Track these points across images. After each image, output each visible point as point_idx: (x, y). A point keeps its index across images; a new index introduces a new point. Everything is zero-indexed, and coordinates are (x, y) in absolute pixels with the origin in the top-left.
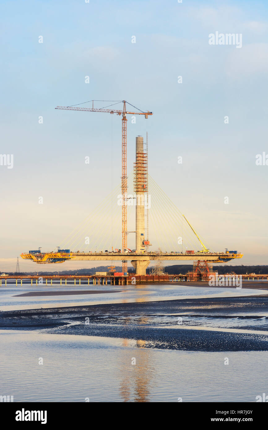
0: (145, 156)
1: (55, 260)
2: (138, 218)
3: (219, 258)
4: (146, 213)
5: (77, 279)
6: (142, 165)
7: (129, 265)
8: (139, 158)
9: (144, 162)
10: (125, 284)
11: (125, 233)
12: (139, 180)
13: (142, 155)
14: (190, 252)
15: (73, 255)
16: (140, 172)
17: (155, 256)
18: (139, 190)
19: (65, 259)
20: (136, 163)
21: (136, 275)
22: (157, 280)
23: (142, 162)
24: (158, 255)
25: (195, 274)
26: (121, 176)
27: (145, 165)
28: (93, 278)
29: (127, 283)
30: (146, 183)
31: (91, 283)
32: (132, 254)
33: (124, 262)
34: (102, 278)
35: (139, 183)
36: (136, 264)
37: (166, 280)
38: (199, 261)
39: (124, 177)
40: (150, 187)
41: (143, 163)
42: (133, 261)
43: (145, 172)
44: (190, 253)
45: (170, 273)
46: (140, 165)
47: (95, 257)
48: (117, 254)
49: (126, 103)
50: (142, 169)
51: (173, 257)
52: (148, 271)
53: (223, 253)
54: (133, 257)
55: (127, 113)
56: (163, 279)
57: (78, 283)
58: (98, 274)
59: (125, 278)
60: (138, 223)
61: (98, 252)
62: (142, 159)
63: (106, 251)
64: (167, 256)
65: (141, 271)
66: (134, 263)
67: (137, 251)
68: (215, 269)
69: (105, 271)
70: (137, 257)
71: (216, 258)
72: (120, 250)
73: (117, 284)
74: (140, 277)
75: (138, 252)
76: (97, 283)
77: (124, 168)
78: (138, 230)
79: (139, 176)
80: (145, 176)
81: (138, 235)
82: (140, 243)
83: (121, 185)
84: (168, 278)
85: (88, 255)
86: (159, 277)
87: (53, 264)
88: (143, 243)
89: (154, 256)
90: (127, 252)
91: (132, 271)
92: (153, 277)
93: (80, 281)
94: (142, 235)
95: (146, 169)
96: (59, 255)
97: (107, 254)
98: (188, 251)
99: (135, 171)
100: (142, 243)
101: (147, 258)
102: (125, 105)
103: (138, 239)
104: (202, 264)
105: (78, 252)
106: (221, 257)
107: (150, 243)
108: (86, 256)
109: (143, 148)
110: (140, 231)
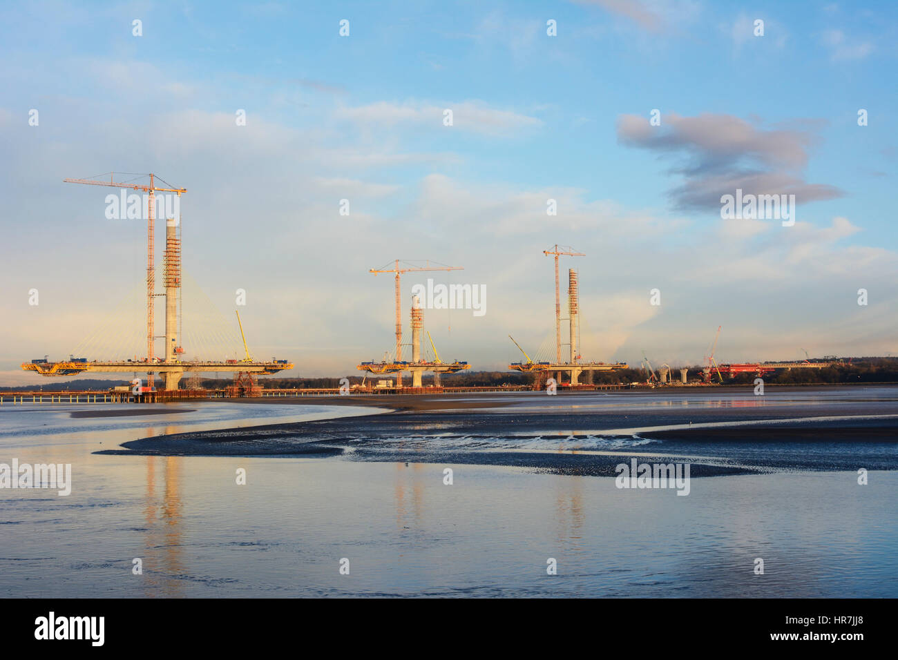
0: (177, 242)
1: (67, 372)
2: (168, 320)
3: (265, 369)
4: (178, 314)
5: (92, 395)
6: (175, 254)
7: (158, 378)
8: (170, 246)
9: (177, 250)
10: (153, 401)
11: (151, 337)
12: (171, 272)
13: (174, 242)
14: (231, 361)
15: (90, 365)
16: (171, 262)
17: (190, 366)
18: (170, 284)
19: (80, 371)
20: (167, 252)
21: (167, 390)
22: (193, 396)
23: (174, 250)
24: (194, 366)
25: (236, 389)
26: (147, 267)
27: (177, 254)
28: (111, 393)
29: (156, 400)
30: (178, 277)
31: (109, 400)
32: (162, 363)
33: (150, 374)
34: (123, 394)
35: (170, 276)
36: (166, 377)
37: (203, 396)
38: (241, 373)
39: (150, 269)
40: (184, 280)
41: (176, 252)
42: (161, 372)
43: (177, 263)
44: (231, 363)
45: (207, 388)
46: (171, 254)
47: (116, 367)
48: (144, 364)
49: (154, 178)
50: (174, 258)
51: (211, 368)
52: (182, 383)
53: (271, 363)
54: (162, 368)
55: (156, 188)
56: (201, 394)
57: (92, 401)
58: (117, 388)
59: (153, 394)
60: (168, 326)
61: (120, 362)
62: (174, 246)
63: (130, 360)
64: (205, 366)
65: (172, 385)
66: (163, 375)
67: (167, 361)
68: (260, 382)
69: (127, 386)
70: (168, 368)
71: (262, 369)
72: (147, 359)
73: (142, 401)
74: (171, 392)
75: (169, 361)
76: (116, 400)
77: (151, 257)
78: (168, 335)
79: (171, 267)
80: (178, 268)
81: (168, 340)
82: (171, 350)
83: (146, 278)
84: (204, 393)
85: (109, 366)
86: (195, 393)
87: (64, 376)
88: (175, 351)
89: (188, 366)
90: (155, 361)
91: (161, 385)
92: (187, 393)
93: (95, 398)
94: (173, 340)
95: (178, 259)
96: (73, 366)
97: (131, 363)
98: (229, 361)
99: (165, 262)
100: (173, 351)
101: (180, 369)
102: (152, 180)
103: (168, 346)
104: (244, 376)
105: (95, 361)
106: (268, 368)
107: (184, 351)
108: (104, 368)
109: (175, 232)
110: (171, 336)
